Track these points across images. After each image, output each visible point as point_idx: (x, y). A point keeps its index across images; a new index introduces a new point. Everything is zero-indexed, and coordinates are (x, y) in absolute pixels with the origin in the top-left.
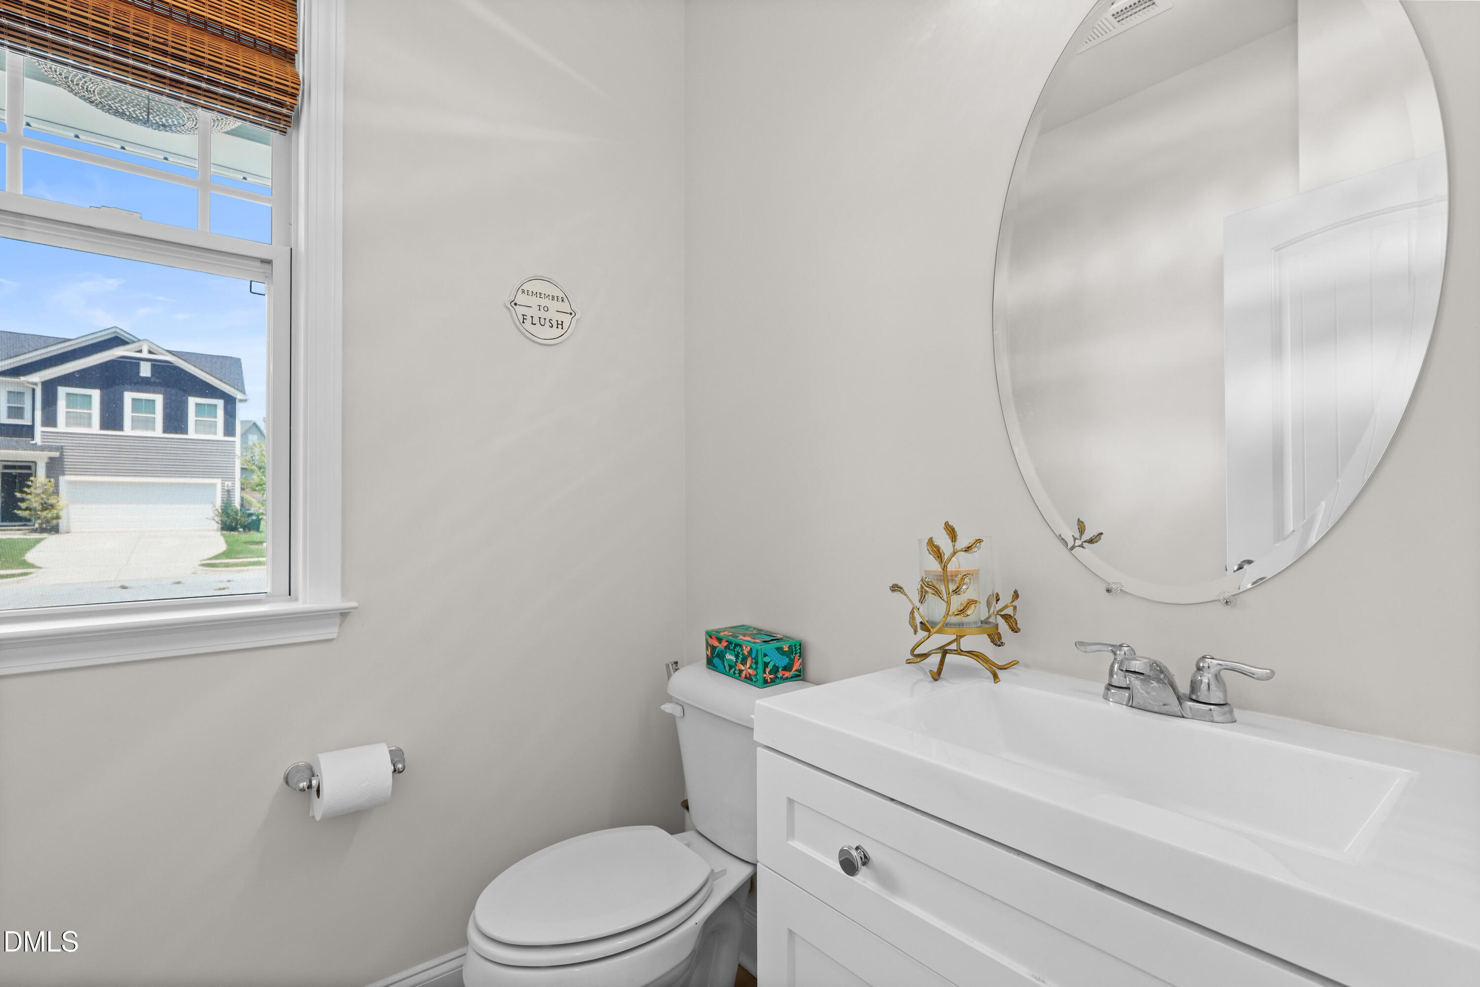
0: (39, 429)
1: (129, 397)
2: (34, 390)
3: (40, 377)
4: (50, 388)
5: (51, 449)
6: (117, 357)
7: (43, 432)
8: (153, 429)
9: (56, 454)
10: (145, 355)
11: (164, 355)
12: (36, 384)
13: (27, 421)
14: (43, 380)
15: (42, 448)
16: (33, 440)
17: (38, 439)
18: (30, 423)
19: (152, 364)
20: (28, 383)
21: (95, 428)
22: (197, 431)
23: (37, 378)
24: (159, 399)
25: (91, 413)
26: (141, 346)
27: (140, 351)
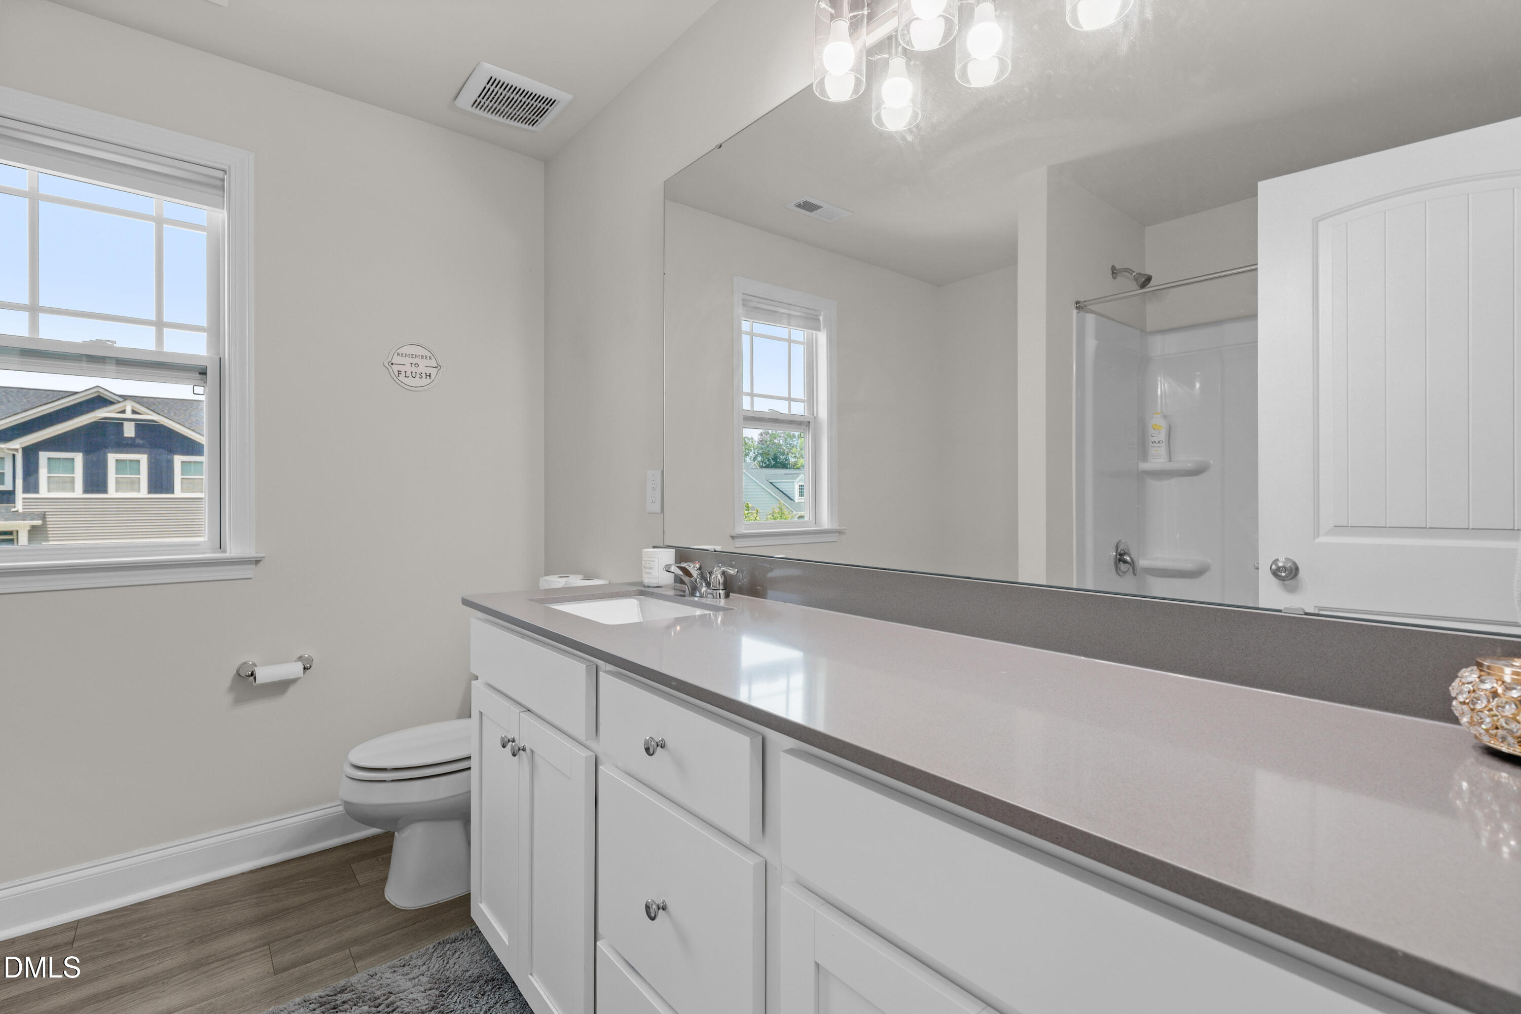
0: (20, 495)
1: (112, 458)
2: (14, 456)
3: (21, 444)
4: (30, 453)
5: (32, 516)
6: (100, 418)
7: (24, 499)
8: (139, 491)
9: (39, 523)
10: (128, 414)
11: (148, 414)
12: (16, 450)
13: (8, 486)
14: (24, 445)
15: (24, 516)
16: (15, 507)
17: (19, 506)
18: (11, 488)
19: (135, 424)
20: (9, 449)
21: (78, 491)
22: (183, 491)
23: (18, 444)
24: (143, 459)
25: (74, 477)
26: (125, 406)
27: (123, 412)
